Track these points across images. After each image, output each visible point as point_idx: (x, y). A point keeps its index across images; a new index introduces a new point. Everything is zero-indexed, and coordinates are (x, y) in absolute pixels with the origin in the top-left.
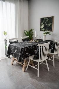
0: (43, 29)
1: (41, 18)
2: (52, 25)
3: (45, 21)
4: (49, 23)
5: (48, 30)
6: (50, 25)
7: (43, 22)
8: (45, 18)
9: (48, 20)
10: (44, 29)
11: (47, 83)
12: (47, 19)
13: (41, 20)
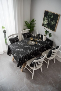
0: (45, 24)
1: (45, 11)
2: (56, 25)
3: (49, 17)
4: (53, 21)
5: (51, 28)
6: (54, 24)
7: (47, 17)
8: (49, 13)
9: (53, 17)
10: (46, 26)
11: (37, 85)
12: (51, 15)
13: (45, 13)
